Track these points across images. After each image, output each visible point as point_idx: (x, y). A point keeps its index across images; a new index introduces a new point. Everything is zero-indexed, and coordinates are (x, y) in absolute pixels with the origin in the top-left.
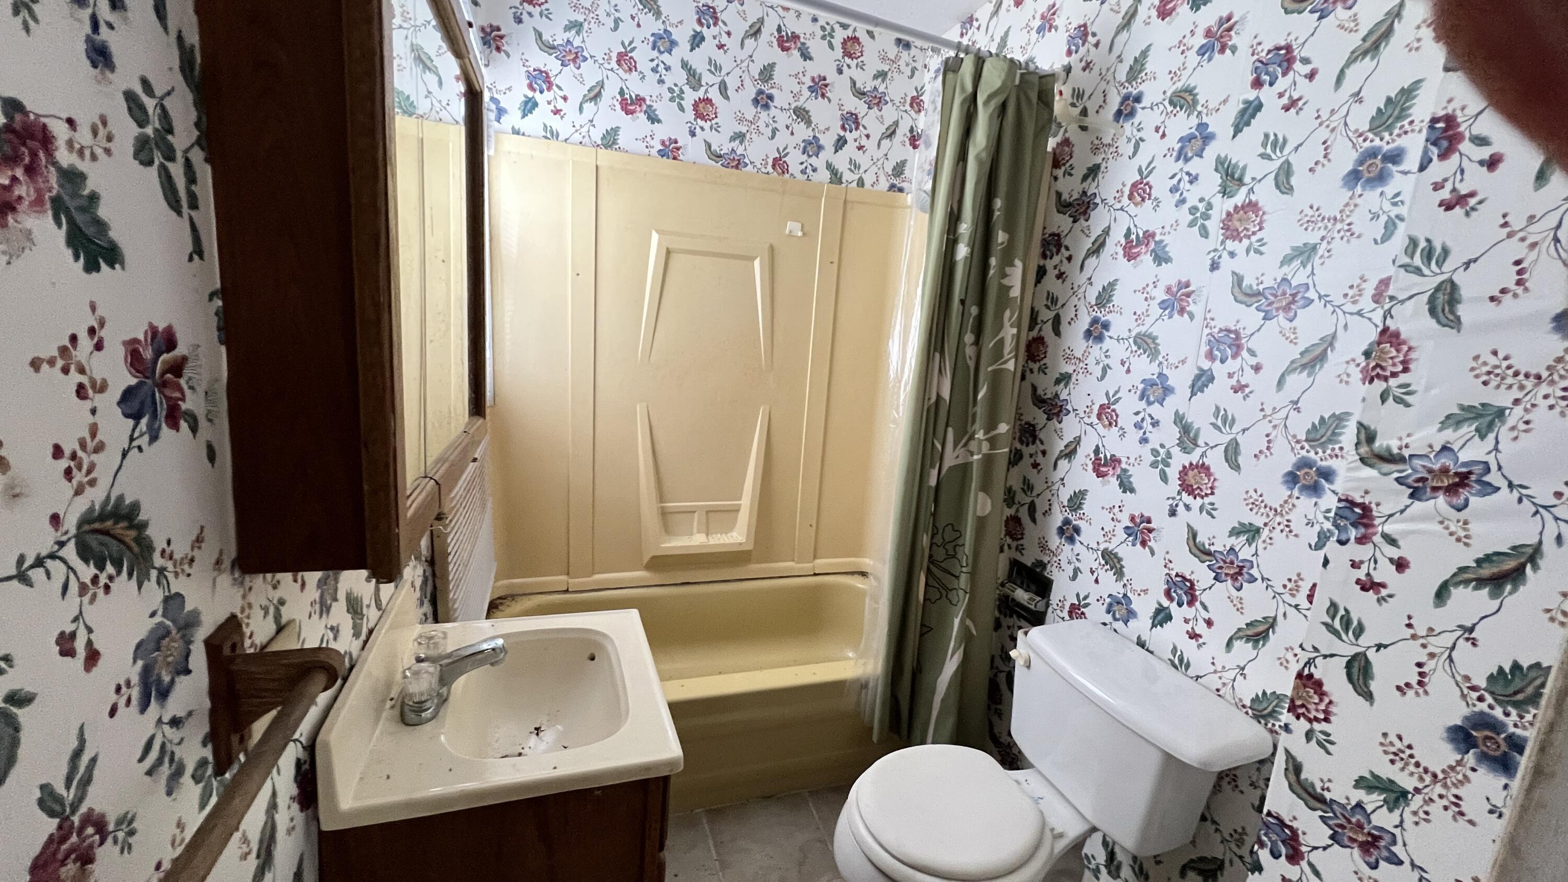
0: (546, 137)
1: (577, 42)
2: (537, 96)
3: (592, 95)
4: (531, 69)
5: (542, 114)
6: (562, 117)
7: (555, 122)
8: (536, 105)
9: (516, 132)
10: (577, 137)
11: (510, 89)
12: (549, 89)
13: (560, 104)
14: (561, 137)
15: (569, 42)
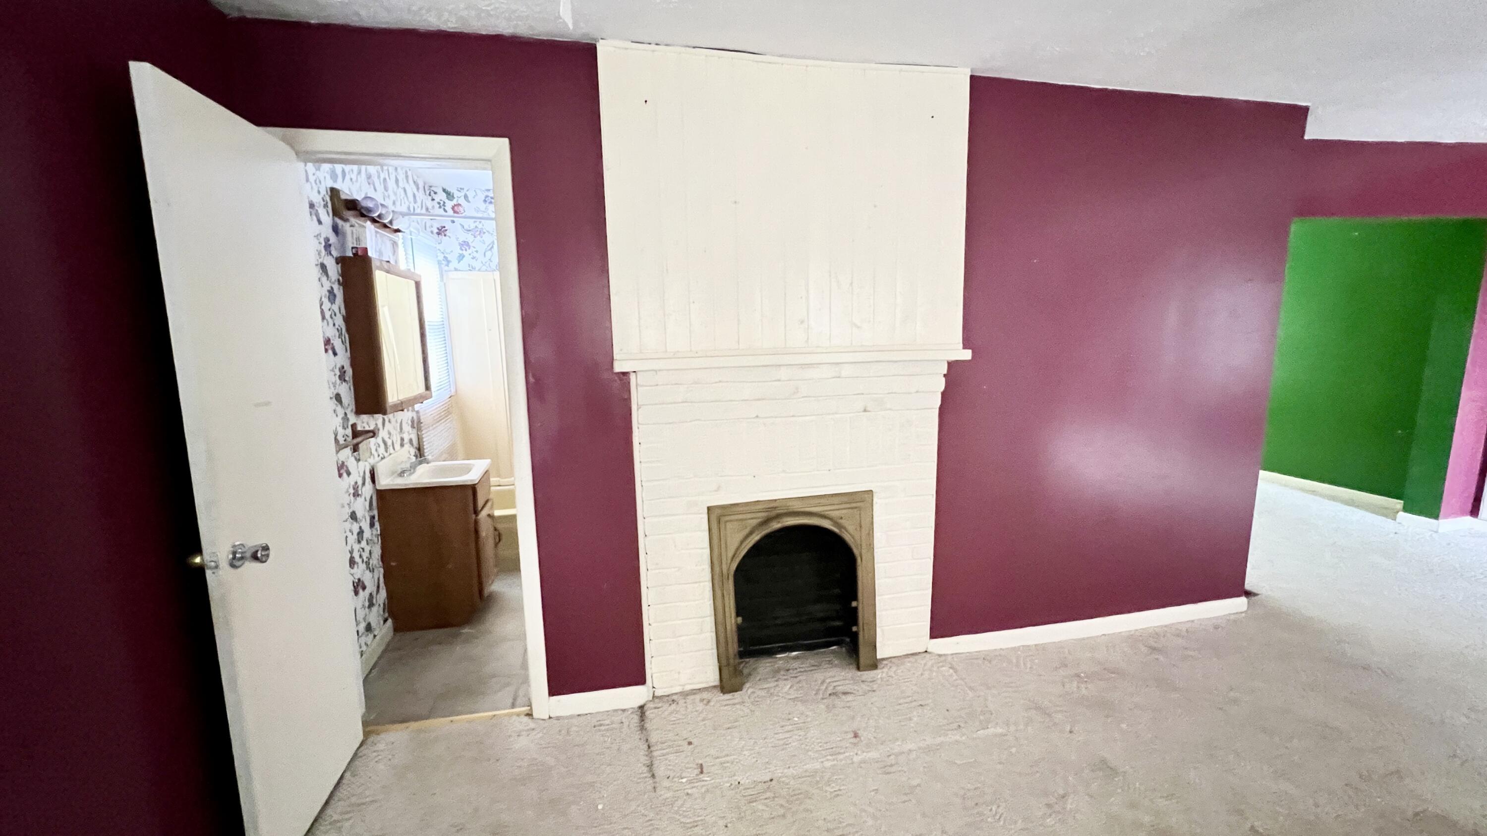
0: (470, 270)
1: (480, 226)
2: (464, 252)
3: (489, 248)
4: (460, 242)
5: (467, 259)
6: (476, 260)
7: (474, 263)
8: (464, 256)
9: (456, 270)
10: (484, 268)
11: (452, 251)
12: (469, 249)
13: (475, 254)
14: (477, 269)
15: (476, 227)
